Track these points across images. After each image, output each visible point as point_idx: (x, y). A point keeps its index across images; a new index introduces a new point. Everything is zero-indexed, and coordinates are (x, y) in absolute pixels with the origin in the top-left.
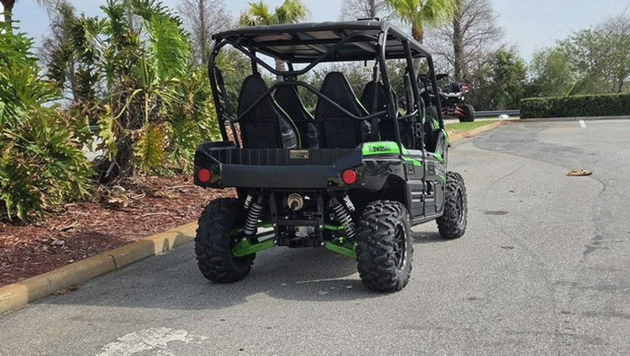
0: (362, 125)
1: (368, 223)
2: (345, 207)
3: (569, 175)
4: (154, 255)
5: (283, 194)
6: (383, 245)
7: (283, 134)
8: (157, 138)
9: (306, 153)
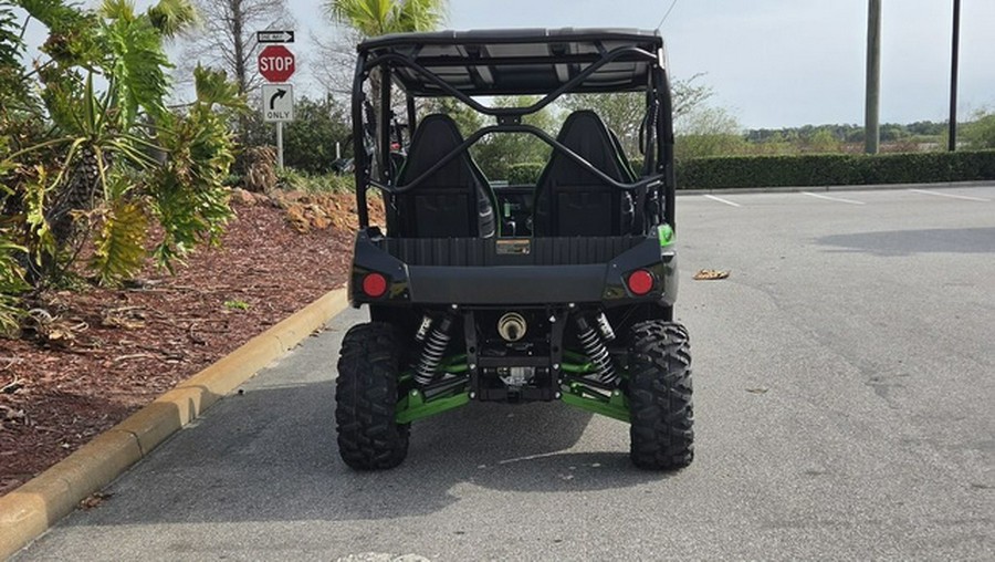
1: (650, 359)
2: (600, 334)
3: (696, 279)
6: (680, 394)
7: (482, 215)
8: (131, 224)
9: (525, 245)
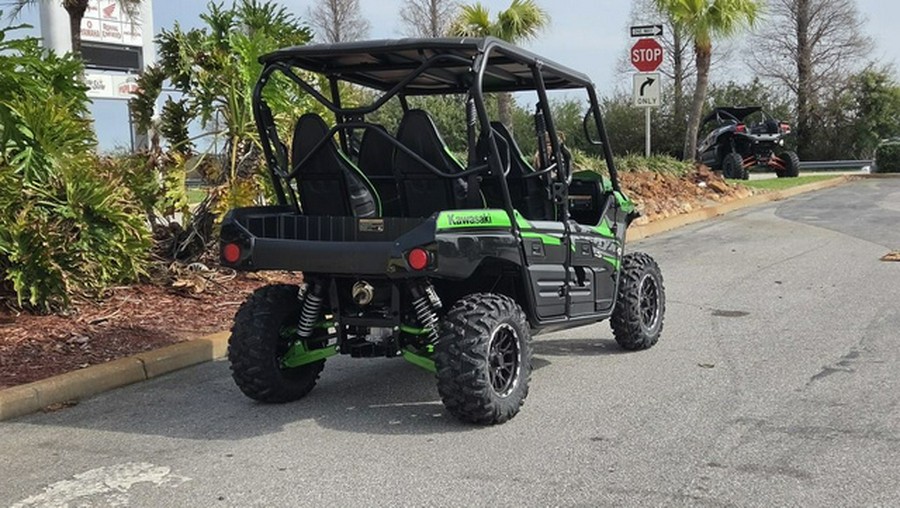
0: (456, 186)
1: (452, 325)
2: (429, 302)
3: (883, 259)
4: (211, 360)
5: (347, 282)
6: (469, 358)
7: (353, 197)
8: (246, 197)
9: (380, 224)
